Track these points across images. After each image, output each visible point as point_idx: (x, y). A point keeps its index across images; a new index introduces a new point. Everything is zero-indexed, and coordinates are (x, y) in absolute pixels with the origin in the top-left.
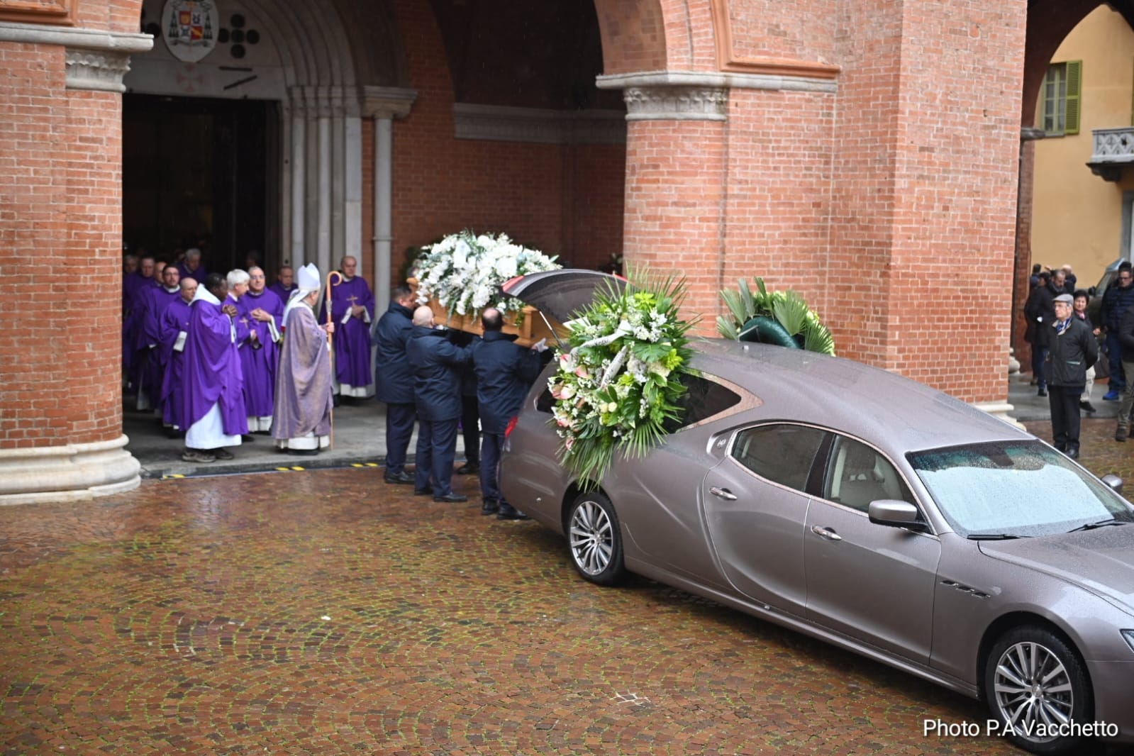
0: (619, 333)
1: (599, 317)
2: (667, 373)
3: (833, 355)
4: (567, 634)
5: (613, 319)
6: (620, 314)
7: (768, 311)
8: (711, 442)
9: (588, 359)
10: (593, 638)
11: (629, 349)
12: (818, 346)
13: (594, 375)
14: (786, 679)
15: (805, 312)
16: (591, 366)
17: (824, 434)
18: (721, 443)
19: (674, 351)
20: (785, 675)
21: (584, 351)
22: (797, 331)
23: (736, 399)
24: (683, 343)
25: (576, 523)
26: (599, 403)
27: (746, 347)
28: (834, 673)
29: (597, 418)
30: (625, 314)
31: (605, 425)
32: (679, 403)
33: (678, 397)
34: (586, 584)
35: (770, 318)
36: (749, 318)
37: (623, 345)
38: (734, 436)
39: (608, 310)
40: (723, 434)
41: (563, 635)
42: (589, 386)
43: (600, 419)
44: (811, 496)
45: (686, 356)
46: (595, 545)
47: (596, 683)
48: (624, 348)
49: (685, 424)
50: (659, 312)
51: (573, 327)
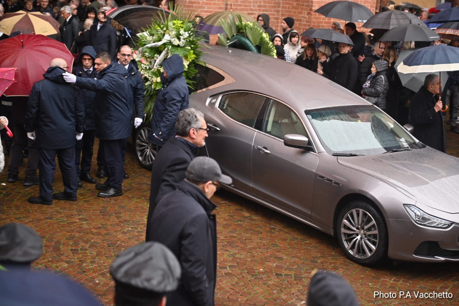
0: (164, 41)
1: (154, 32)
2: (188, 63)
3: (276, 57)
4: (130, 196)
5: (161, 34)
6: (165, 31)
7: (243, 32)
8: (208, 100)
9: (147, 54)
10: (143, 198)
11: (168, 49)
12: (268, 52)
13: (150, 62)
14: (240, 223)
15: (262, 34)
16: (149, 57)
17: (265, 98)
18: (214, 101)
19: (192, 51)
20: (239, 220)
21: (145, 50)
22: (257, 44)
23: (222, 78)
24: (197, 48)
25: (140, 139)
26: (152, 77)
27: (230, 51)
28: (264, 220)
29: (151, 85)
30: (168, 31)
31: (155, 88)
32: (194, 79)
33: (193, 76)
34: (143, 170)
35: (244, 36)
36: (233, 35)
37: (165, 48)
38: (220, 98)
39: (159, 28)
40: (215, 96)
41: (128, 197)
42: (148, 68)
43: (153, 86)
44: (257, 130)
45: (198, 55)
46: (148, 150)
47: (141, 223)
48: (166, 49)
49: (196, 90)
50: (185, 31)
51: (141, 36)
